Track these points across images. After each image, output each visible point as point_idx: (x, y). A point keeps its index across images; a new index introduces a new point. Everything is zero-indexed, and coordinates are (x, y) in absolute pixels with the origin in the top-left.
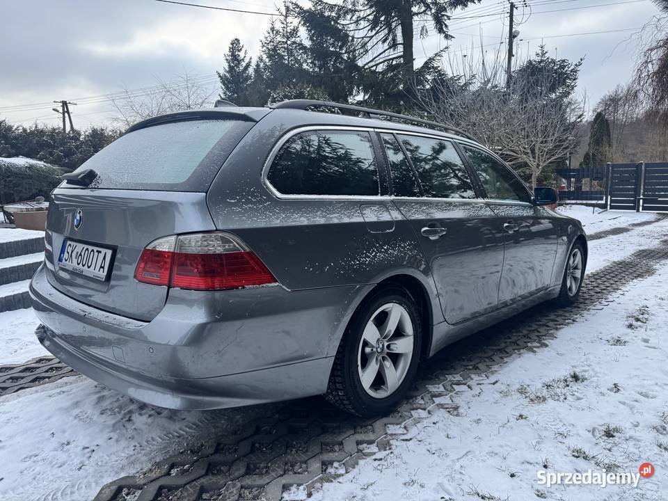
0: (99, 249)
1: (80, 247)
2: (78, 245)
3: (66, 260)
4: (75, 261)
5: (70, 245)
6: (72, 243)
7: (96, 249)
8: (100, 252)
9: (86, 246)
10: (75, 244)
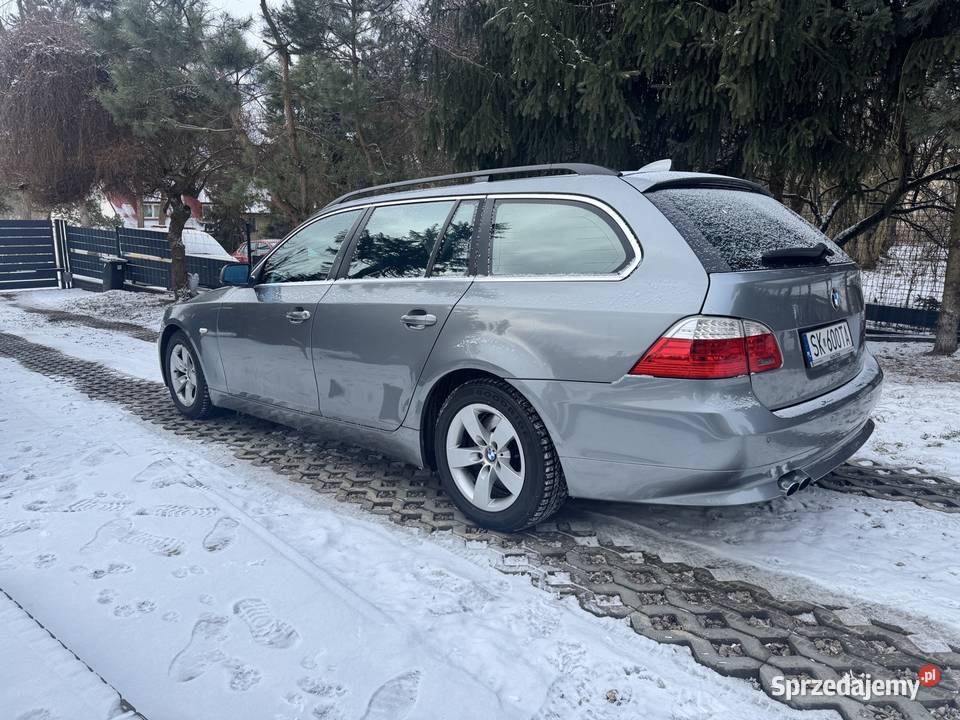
0: (840, 325)
1: (823, 332)
2: (822, 331)
3: (817, 355)
4: (826, 349)
5: (813, 336)
6: (814, 333)
7: (837, 326)
8: (840, 328)
9: (829, 329)
10: (818, 332)
